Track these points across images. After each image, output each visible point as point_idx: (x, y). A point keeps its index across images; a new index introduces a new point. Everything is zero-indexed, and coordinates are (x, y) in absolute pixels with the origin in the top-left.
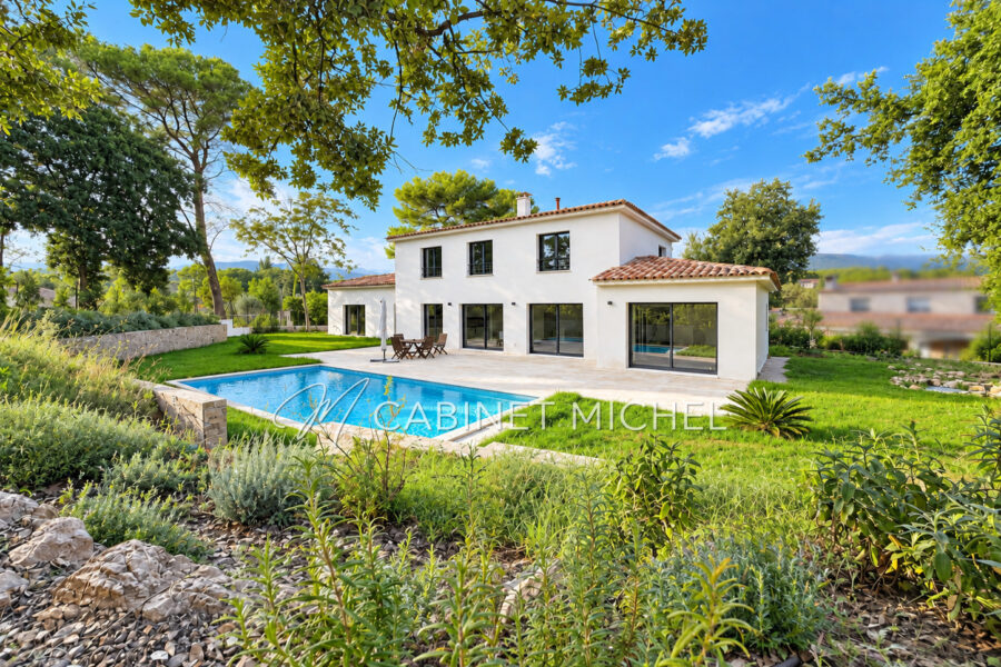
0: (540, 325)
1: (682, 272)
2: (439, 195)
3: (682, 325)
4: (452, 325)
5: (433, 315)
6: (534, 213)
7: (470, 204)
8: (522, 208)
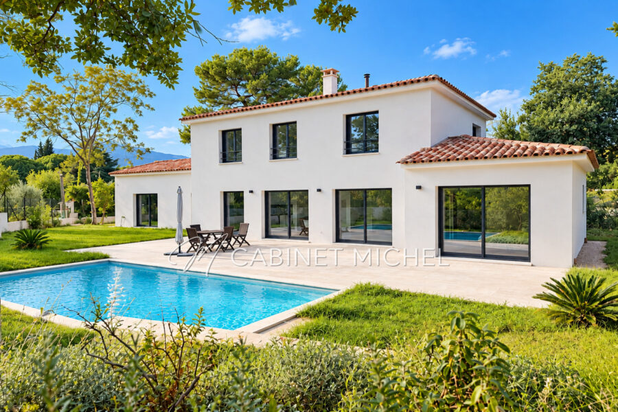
0: (347, 212)
1: (496, 153)
2: (239, 71)
3: (494, 209)
4: (254, 213)
5: (233, 203)
6: (342, 91)
7: (273, 82)
8: (329, 85)
